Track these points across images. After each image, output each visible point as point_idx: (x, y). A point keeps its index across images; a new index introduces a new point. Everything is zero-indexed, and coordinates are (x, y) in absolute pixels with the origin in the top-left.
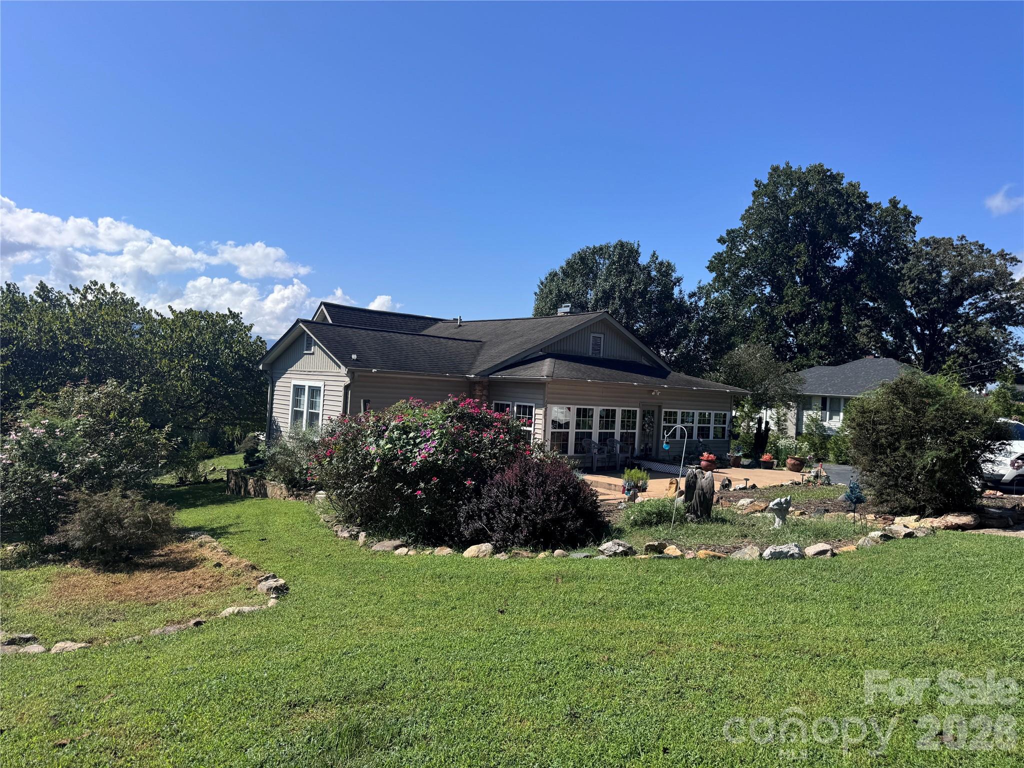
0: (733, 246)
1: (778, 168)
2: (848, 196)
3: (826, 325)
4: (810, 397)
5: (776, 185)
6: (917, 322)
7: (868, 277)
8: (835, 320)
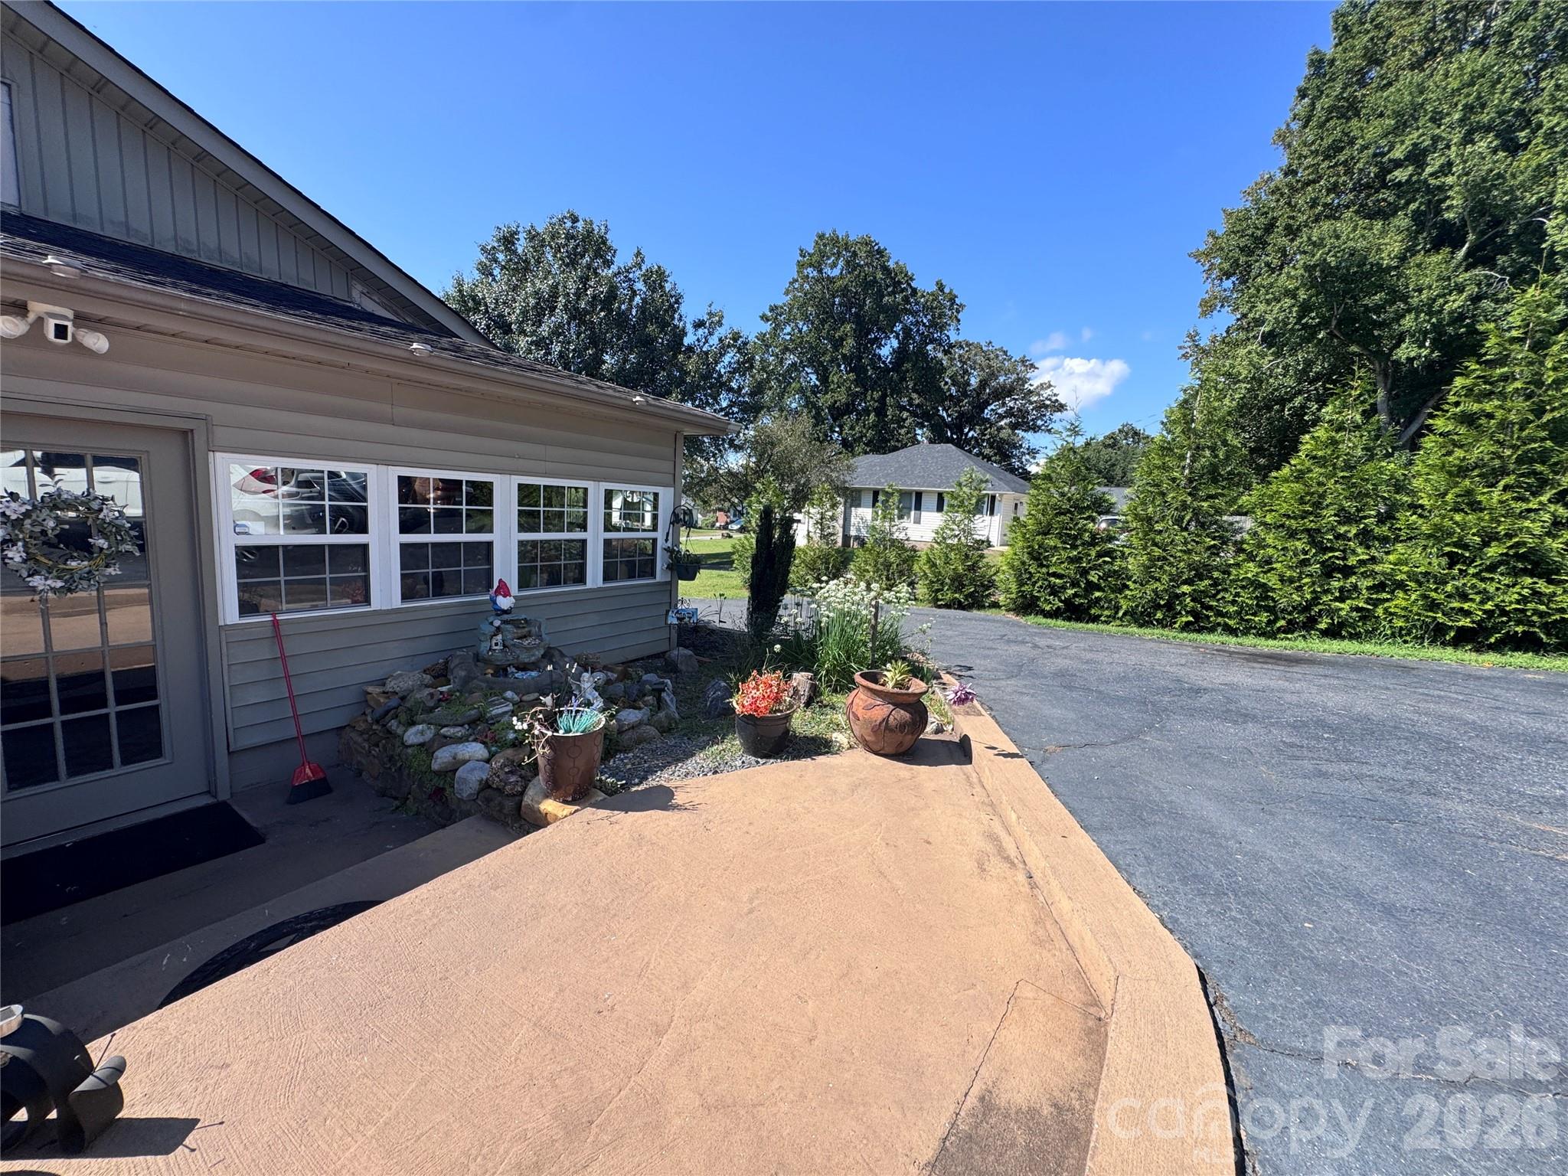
0: (778, 327)
1: (824, 235)
2: (896, 274)
3: (872, 416)
4: (859, 491)
5: (823, 255)
6: (947, 425)
7: (913, 366)
8: (881, 412)
